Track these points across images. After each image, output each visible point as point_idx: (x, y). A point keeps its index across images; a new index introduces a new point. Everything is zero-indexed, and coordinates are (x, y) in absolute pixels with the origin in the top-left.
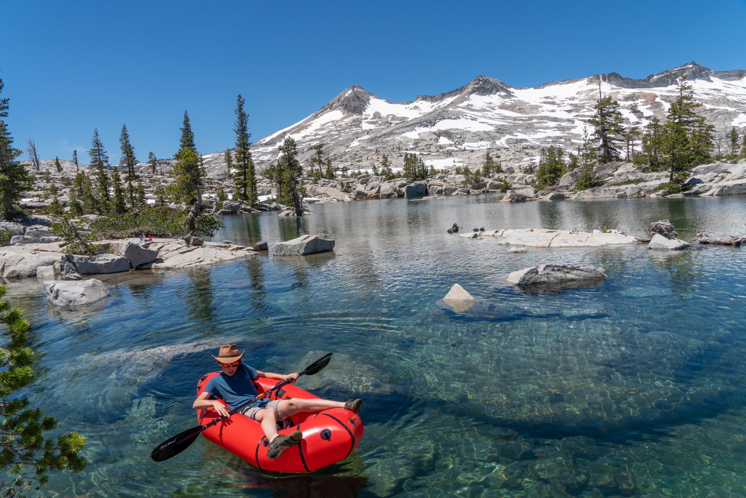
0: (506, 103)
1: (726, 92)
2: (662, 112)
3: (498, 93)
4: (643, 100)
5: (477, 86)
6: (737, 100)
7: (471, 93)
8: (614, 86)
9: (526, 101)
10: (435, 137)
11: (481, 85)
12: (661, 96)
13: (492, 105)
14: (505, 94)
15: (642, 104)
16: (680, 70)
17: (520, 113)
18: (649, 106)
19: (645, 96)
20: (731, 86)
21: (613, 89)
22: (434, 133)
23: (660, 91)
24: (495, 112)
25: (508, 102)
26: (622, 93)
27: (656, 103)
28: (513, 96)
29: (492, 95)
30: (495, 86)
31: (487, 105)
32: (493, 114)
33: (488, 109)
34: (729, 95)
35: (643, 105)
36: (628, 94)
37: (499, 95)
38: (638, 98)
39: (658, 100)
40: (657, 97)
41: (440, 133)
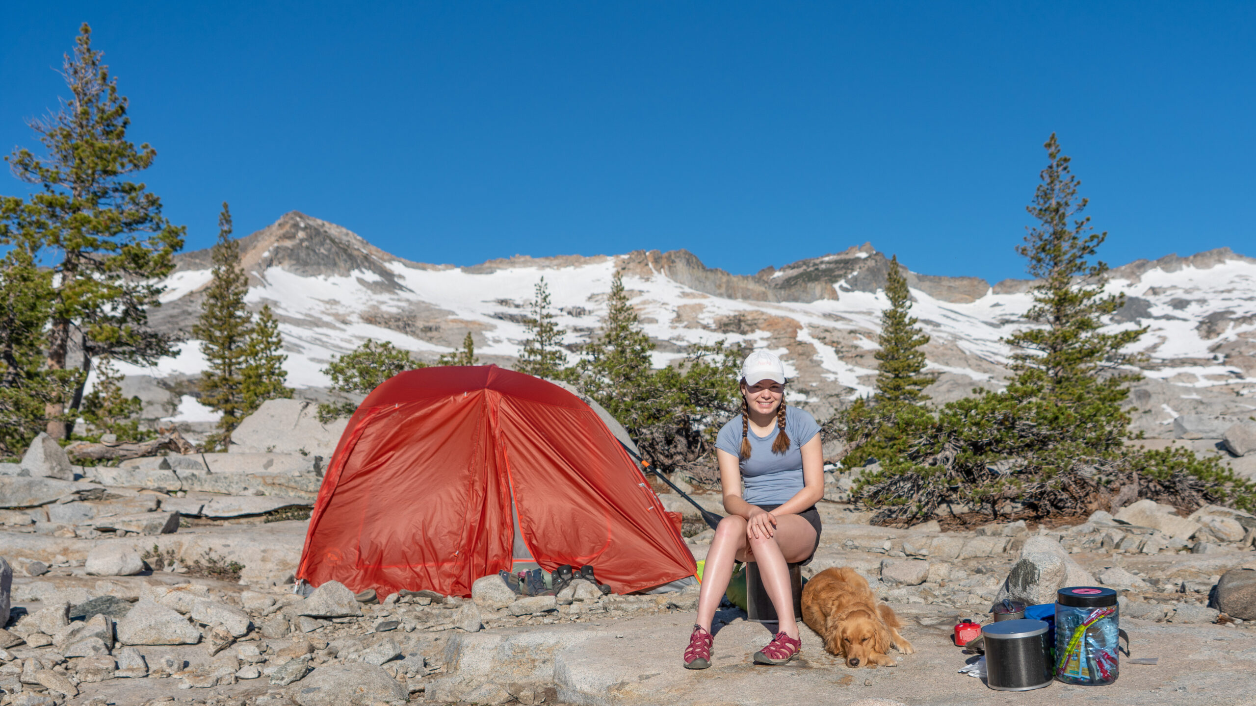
0: (384, 308)
1: (952, 331)
2: (817, 369)
3: (355, 273)
4: (767, 334)
5: (288, 244)
6: (979, 353)
7: (270, 263)
8: (687, 290)
9: (445, 307)
10: (164, 395)
11: (302, 241)
12: (811, 326)
13: (341, 310)
14: (376, 278)
15: (765, 343)
16: (836, 262)
17: (430, 340)
18: (784, 351)
19: (771, 323)
20: (960, 318)
21: (685, 295)
22: (163, 384)
23: (806, 313)
24: (351, 330)
25: (389, 304)
26: (710, 309)
27: (800, 343)
28: (401, 287)
29: (336, 278)
30: (345, 251)
31: (322, 307)
32: (345, 336)
33: (326, 318)
34: (961, 338)
35: (768, 347)
36: (727, 313)
37: (360, 281)
38: (753, 326)
39: (803, 336)
40: (801, 328)
41: (180, 384)
